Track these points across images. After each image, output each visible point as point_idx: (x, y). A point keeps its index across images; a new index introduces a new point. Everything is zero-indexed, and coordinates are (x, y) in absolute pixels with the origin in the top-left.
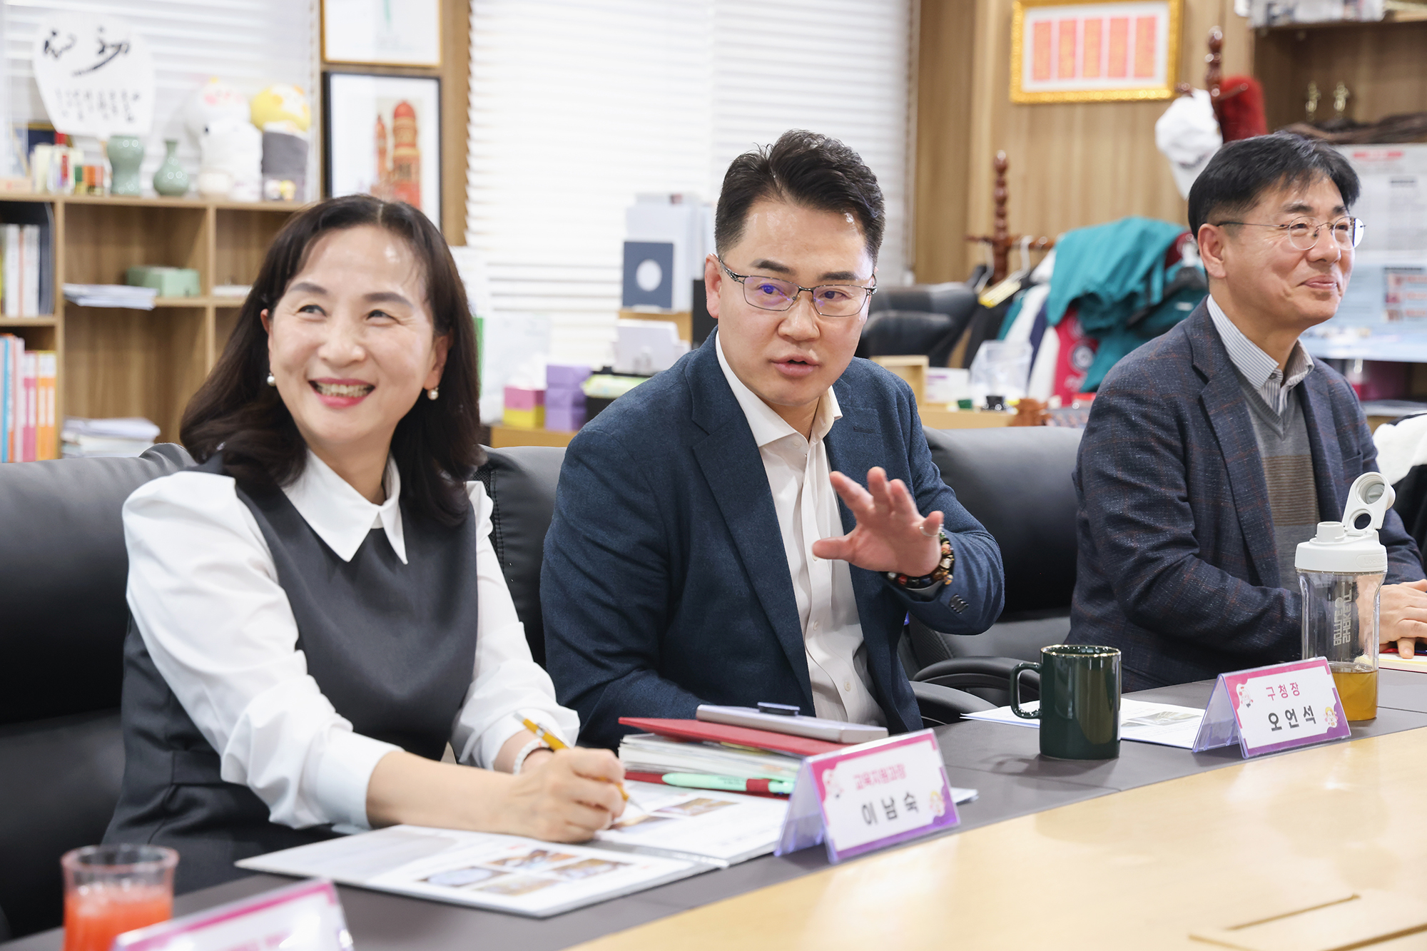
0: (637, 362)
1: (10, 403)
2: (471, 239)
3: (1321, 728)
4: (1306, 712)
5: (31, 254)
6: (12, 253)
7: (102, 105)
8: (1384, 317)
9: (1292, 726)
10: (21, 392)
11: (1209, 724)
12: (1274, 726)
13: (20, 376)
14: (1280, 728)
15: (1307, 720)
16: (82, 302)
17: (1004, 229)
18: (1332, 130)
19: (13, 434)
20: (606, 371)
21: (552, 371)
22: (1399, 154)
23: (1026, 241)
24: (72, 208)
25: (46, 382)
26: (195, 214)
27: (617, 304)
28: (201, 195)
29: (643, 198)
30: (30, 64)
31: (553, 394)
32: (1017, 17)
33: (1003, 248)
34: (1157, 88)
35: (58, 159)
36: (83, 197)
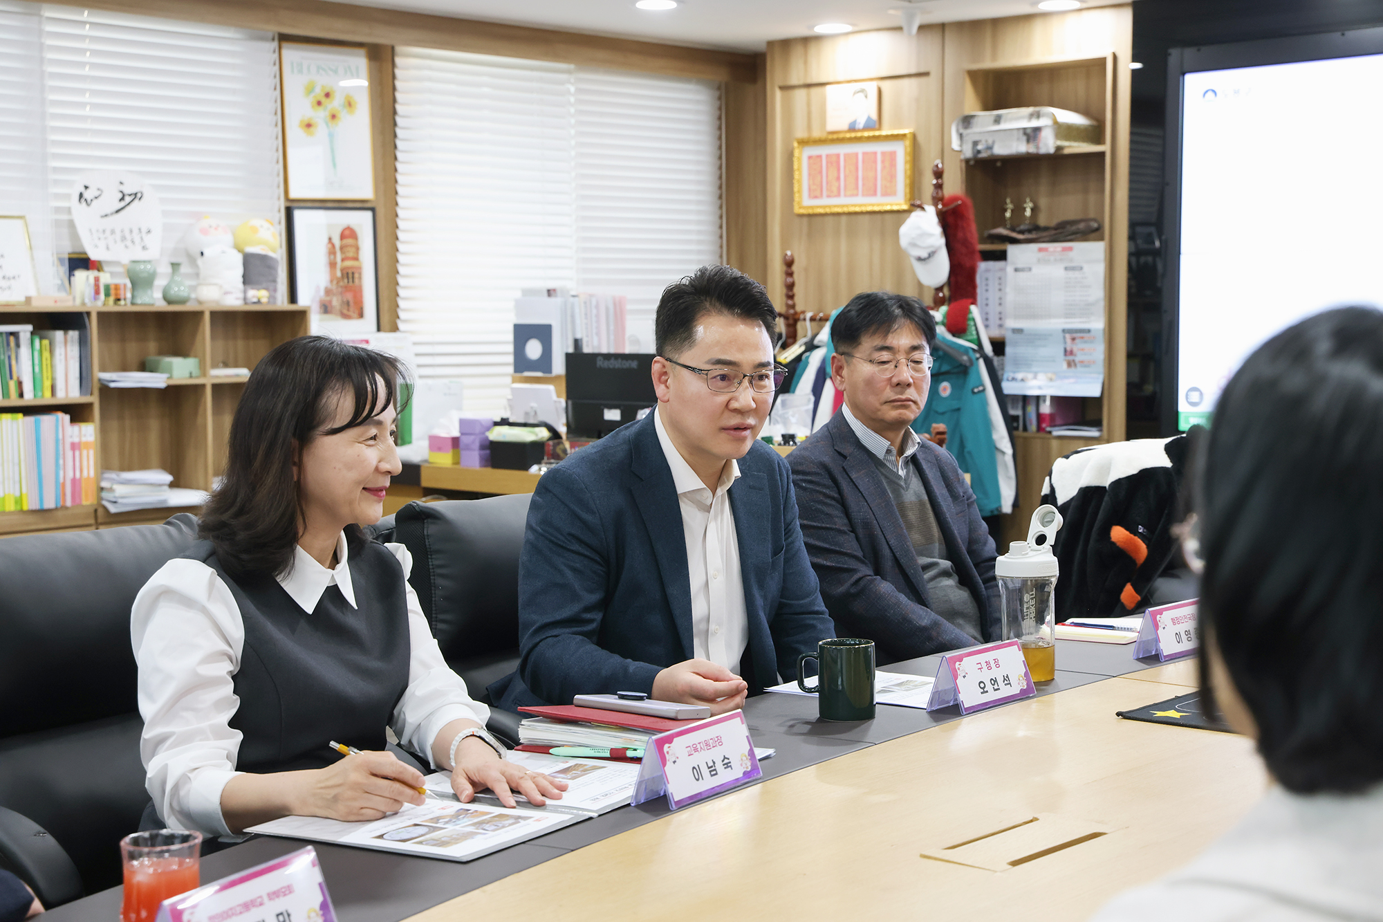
0: (527, 414)
1: (61, 462)
2: (401, 326)
3: (1015, 690)
4: (1005, 679)
5: (74, 351)
6: (59, 351)
7: (124, 239)
8: (1065, 365)
9: (995, 690)
10: (69, 454)
11: (937, 692)
12: (982, 690)
13: (68, 441)
14: (987, 692)
15: (1005, 685)
16: (112, 385)
17: (793, 306)
18: (1022, 232)
19: (64, 485)
20: (504, 422)
21: (463, 423)
22: (1070, 249)
23: (809, 315)
24: (103, 316)
25: (87, 445)
26: (196, 316)
27: (511, 369)
28: (200, 302)
29: (527, 292)
30: (69, 210)
31: (465, 440)
32: (796, 153)
33: (793, 321)
34: (899, 202)
35: (92, 281)
36: (111, 307)
